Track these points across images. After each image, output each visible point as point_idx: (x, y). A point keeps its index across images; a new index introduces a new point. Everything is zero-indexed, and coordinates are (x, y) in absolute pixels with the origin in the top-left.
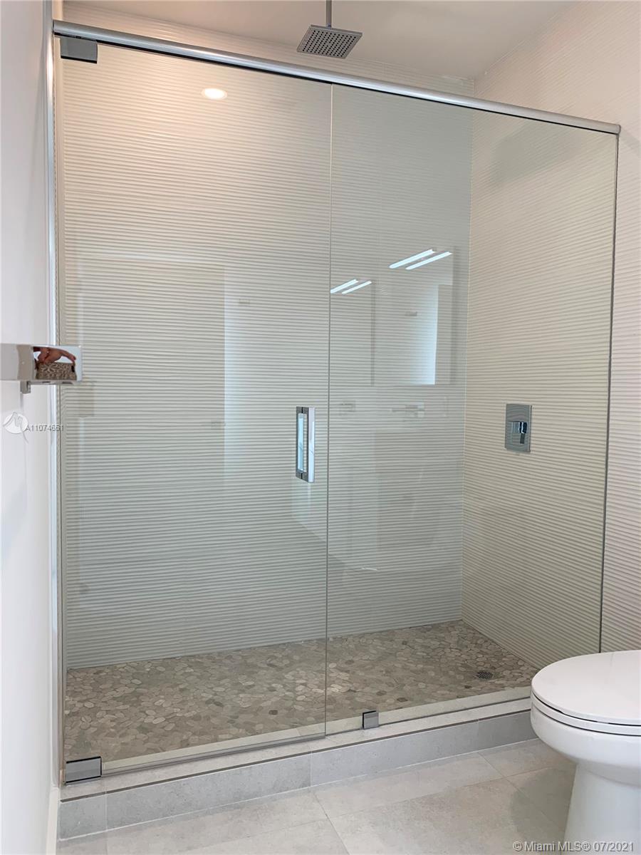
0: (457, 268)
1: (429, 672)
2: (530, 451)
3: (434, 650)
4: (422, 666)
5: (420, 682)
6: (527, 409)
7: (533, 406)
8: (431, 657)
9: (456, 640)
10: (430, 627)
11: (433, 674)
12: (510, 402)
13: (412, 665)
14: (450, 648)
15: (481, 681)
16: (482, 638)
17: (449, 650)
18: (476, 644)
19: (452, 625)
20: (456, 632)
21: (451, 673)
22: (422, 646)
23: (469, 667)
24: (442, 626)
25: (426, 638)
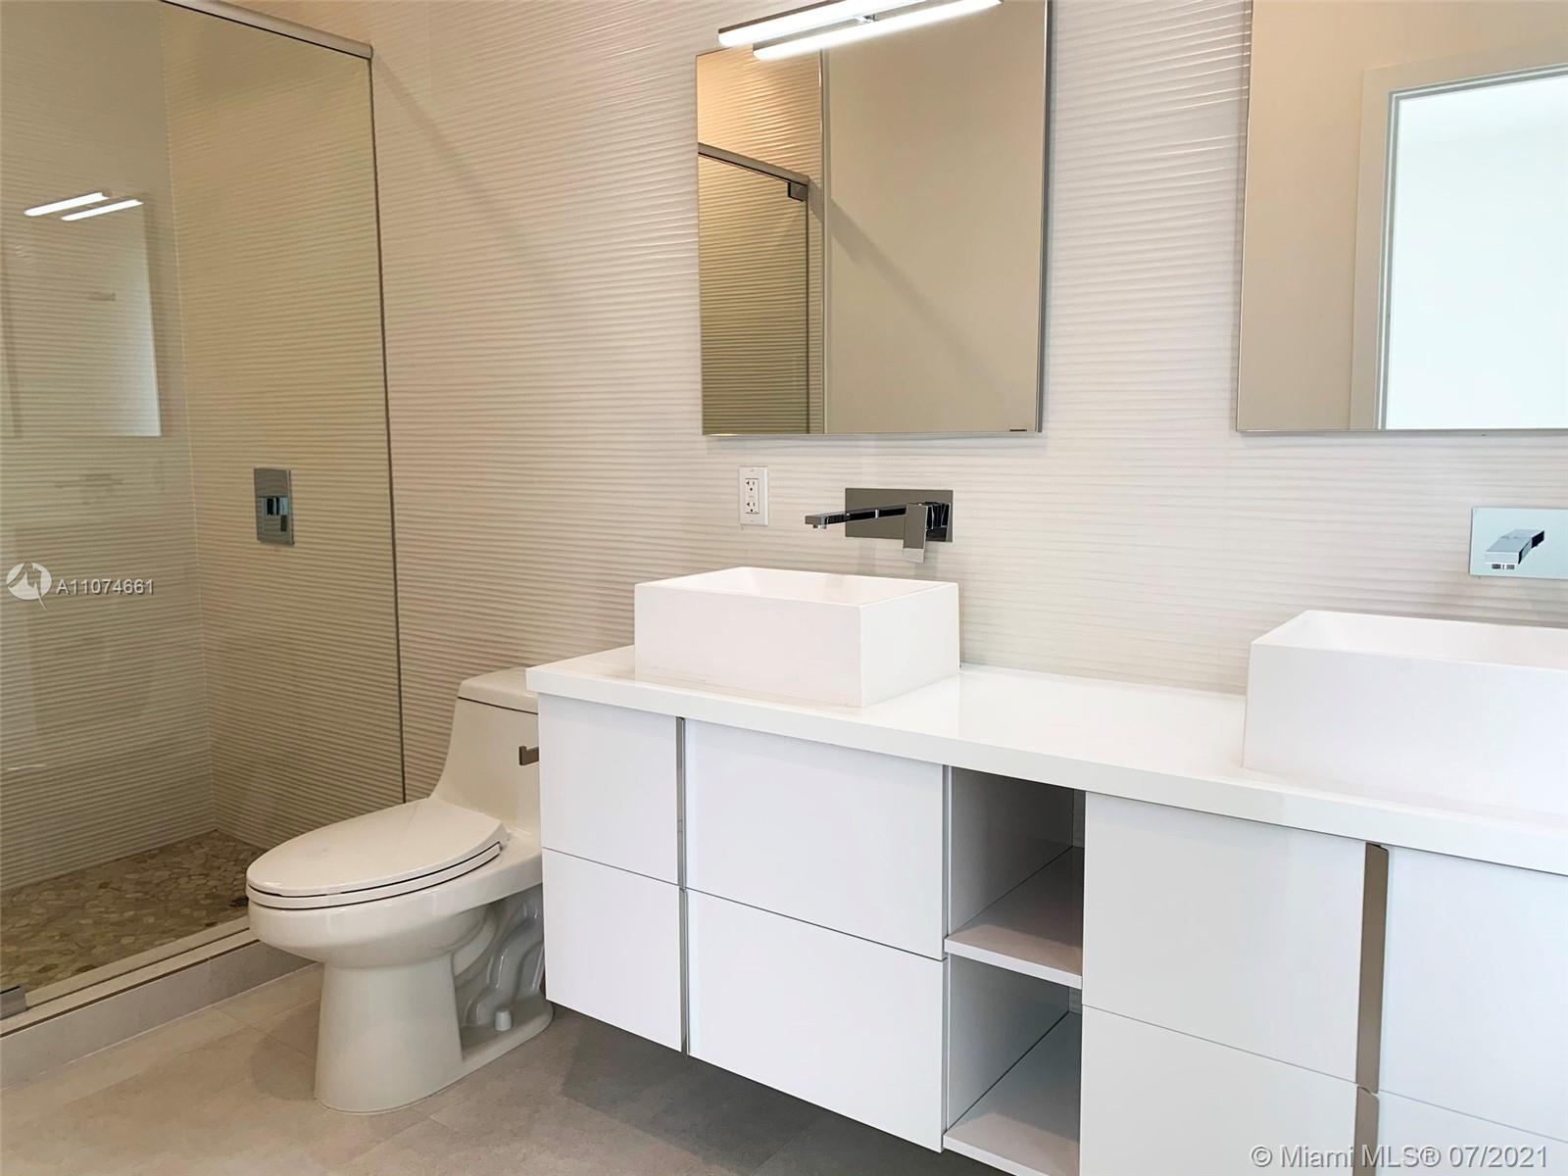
0: (153, 228)
1: (145, 920)
2: (294, 543)
3: (158, 885)
4: (131, 913)
5: (123, 936)
6: (282, 477)
7: (293, 472)
8: (153, 896)
9: (202, 861)
10: (156, 851)
11: (151, 920)
12: (258, 466)
13: (114, 915)
14: (190, 876)
15: (238, 910)
16: (248, 850)
17: (187, 879)
18: (237, 860)
19: (198, 841)
20: (203, 850)
21: (186, 911)
22: (138, 883)
23: (218, 896)
24: (179, 846)
25: (145, 870)
